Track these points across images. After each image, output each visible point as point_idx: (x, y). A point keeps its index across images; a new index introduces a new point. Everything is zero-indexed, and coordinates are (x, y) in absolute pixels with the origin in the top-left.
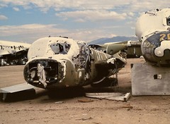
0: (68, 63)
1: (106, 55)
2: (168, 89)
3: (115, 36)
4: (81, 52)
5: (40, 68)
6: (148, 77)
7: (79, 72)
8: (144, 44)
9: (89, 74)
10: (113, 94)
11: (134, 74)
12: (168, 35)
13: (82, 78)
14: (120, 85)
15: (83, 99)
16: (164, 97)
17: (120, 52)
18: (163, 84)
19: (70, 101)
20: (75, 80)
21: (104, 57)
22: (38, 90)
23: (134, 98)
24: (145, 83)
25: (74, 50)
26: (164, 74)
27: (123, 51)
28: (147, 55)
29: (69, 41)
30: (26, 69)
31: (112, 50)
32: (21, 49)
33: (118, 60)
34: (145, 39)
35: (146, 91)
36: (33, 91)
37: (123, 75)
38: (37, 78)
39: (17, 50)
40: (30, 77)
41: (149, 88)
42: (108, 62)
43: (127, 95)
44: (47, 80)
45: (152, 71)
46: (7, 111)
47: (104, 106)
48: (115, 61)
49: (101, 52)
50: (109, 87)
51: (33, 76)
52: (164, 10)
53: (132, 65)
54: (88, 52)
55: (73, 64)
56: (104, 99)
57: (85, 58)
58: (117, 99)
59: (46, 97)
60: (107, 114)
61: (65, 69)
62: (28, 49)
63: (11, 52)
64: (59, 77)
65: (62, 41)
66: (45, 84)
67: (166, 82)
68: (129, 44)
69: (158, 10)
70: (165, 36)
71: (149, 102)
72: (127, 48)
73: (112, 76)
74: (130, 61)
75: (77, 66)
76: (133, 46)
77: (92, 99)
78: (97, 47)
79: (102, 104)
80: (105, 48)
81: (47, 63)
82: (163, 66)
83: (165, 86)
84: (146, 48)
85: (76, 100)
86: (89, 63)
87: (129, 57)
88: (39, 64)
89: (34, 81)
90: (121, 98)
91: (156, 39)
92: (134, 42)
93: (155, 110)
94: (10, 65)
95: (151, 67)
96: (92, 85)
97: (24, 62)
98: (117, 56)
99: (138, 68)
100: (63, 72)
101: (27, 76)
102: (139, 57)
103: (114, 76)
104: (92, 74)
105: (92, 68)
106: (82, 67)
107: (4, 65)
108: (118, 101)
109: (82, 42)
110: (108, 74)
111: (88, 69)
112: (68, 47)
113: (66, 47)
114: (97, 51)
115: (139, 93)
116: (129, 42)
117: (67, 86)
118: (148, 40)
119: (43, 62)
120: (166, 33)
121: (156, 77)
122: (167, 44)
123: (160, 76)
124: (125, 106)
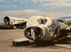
0: (46, 29)
1: (66, 26)
4: (52, 23)
5: (32, 31)
7: (51, 33)
9: (57, 35)
10: (69, 45)
13: (53, 37)
15: (53, 47)
19: (46, 47)
20: (49, 38)
22: (31, 41)
25: (49, 23)
29: (47, 18)
30: (25, 31)
31: (69, 23)
32: (23, 22)
36: (28, 41)
38: (30, 35)
39: (22, 22)
40: (27, 35)
42: (67, 29)
44: (35, 36)
46: (16, 50)
47: (64, 51)
48: (70, 29)
49: (63, 24)
50: (67, 42)
51: (29, 34)
54: (56, 24)
55: (48, 29)
56: (64, 47)
57: (55, 27)
59: (35, 45)
61: (44, 32)
62: (26, 22)
63: (18, 23)
64: (41, 36)
65: (43, 18)
66: (34, 39)
73: (68, 36)
75: (50, 31)
77: (58, 47)
78: (61, 21)
80: (65, 21)
81: (35, 29)
85: (50, 47)
86: (56, 29)
88: (32, 29)
89: (29, 37)
94: (18, 29)
96: (58, 40)
97: (24, 28)
101: (26, 34)
104: (58, 34)
105: (58, 32)
106: (53, 31)
107: (15, 29)
109: (53, 18)
110: (67, 35)
111: (56, 32)
112: (46, 21)
113: (45, 21)
114: (61, 23)
117: (45, 40)
119: (33, 28)
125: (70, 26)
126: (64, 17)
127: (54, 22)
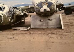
0: (4, 15)
1: (20, 12)
2: (45, 26)
3: (24, 4)
4: (9, 10)
6: (37, 21)
7: (9, 19)
8: (36, 7)
10: (23, 28)
11: (32, 19)
14: (26, 24)
15: (11, 30)
16: (44, 29)
17: (26, 10)
18: (43, 24)
20: (7, 22)
21: (19, 12)
23: (31, 29)
24: (36, 23)
25: (7, 10)
26: (44, 19)
27: (27, 10)
28: (37, 12)
31: (22, 10)
33: (25, 14)
34: (36, 5)
35: (36, 26)
37: (27, 20)
41: (38, 25)
42: (21, 15)
43: (29, 28)
45: (39, 18)
47: (19, 33)
48: (24, 14)
49: (18, 10)
53: (31, 16)
54: (12, 10)
55: (6, 15)
58: (24, 30)
60: (20, 36)
61: (3, 18)
65: (1, 6)
68: (29, 7)
70: (44, 3)
71: (38, 31)
72: (29, 8)
73: (23, 21)
74: (30, 14)
75: (8, 16)
76: (31, 8)
77: (14, 30)
78: (16, 8)
82: (43, 16)
83: (44, 24)
85: (8, 30)
86: (13, 15)
87: (29, 12)
90: (26, 29)
91: (41, 5)
92: (32, 6)
93: (40, 34)
95: (38, 16)
96: (14, 24)
98: (25, 12)
99: (33, 17)
102: (34, 12)
103: (24, 20)
104: (14, 19)
105: (14, 17)
106: (10, 17)
108: (25, 31)
109: (10, 6)
110: (21, 20)
112: (4, 8)
113: (3, 8)
114: (16, 10)
115: (34, 27)
116: (29, 6)
117: (4, 25)
120: (45, 2)
121: (40, 21)
122: (45, 7)
123: (42, 20)
124: (28, 32)
125: (23, 12)
126: (19, 5)
127: (10, 9)
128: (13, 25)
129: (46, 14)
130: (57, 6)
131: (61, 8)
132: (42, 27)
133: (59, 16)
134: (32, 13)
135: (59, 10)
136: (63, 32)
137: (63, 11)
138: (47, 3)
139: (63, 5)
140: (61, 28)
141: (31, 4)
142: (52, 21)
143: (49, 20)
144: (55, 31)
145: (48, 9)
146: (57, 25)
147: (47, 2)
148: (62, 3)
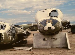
0: (5, 34)
4: (11, 28)
6: (41, 40)
7: (10, 38)
8: (39, 25)
10: (25, 47)
12: (50, 21)
13: (12, 40)
14: (28, 43)
16: (48, 49)
17: (28, 29)
19: (6, 50)
20: (8, 41)
21: (21, 31)
23: (34, 49)
24: (39, 42)
25: (8, 28)
26: (48, 38)
27: (30, 28)
28: (40, 30)
29: (6, 24)
31: (25, 28)
33: (27, 32)
34: (39, 23)
35: (40, 46)
37: (30, 39)
41: (41, 44)
42: (23, 33)
43: (31, 48)
45: (43, 37)
47: (21, 52)
49: (20, 28)
50: (24, 44)
52: (48, 9)
53: (34, 34)
54: (14, 29)
55: (7, 34)
58: (27, 49)
64: (1, 40)
65: (2, 24)
67: (49, 42)
68: (32, 25)
69: (45, 9)
70: (48, 21)
71: (41, 51)
72: (31, 27)
73: (25, 39)
74: (33, 32)
75: (9, 35)
76: (34, 26)
77: (16, 50)
78: (18, 26)
79: (20, 52)
80: (21, 26)
82: (47, 35)
83: (48, 44)
84: (40, 27)
85: (9, 50)
86: (14, 34)
90: (29, 49)
91: (45, 23)
92: (35, 24)
93: (44, 54)
95: (42, 35)
98: (27, 30)
99: (36, 36)
100: (3, 37)
102: (37, 31)
103: (26, 39)
104: (16, 38)
105: (16, 36)
106: (11, 35)
108: (27, 50)
109: (11, 24)
110: (23, 38)
111: (14, 36)
112: (5, 26)
114: (18, 28)
115: (37, 47)
116: (32, 24)
117: (5, 44)
118: (41, 23)
121: (44, 40)
122: (49, 25)
123: (46, 39)
124: (30, 52)
127: (12, 27)
128: (15, 44)
129: (51, 32)
130: (63, 24)
131: (67, 26)
132: (46, 47)
133: (64, 35)
134: (35, 31)
135: (65, 29)
136: (69, 53)
137: (69, 30)
138: (51, 21)
139: (69, 23)
140: (67, 48)
141: (34, 22)
142: (57, 40)
143: (54, 39)
144: (60, 52)
145: (53, 28)
146: (63, 45)
147: (51, 19)
148: (68, 21)
